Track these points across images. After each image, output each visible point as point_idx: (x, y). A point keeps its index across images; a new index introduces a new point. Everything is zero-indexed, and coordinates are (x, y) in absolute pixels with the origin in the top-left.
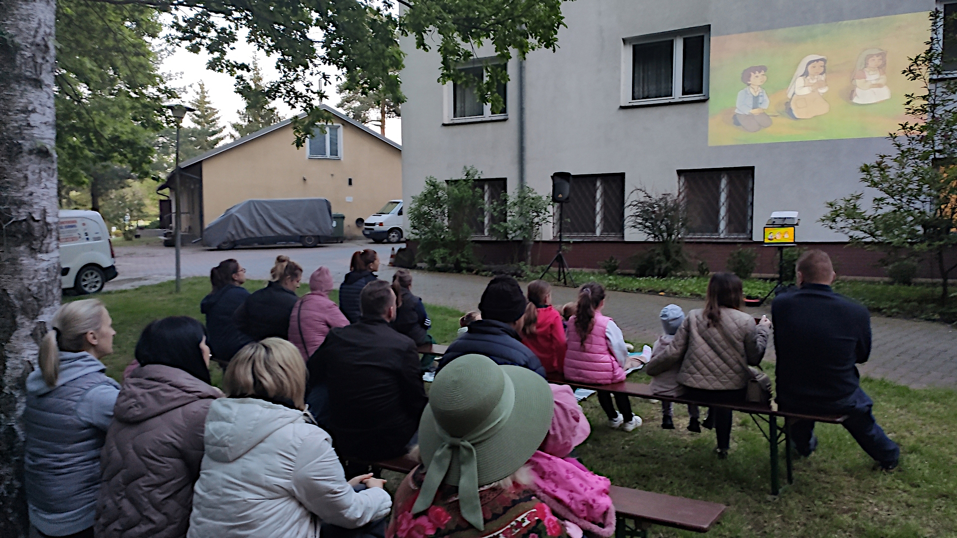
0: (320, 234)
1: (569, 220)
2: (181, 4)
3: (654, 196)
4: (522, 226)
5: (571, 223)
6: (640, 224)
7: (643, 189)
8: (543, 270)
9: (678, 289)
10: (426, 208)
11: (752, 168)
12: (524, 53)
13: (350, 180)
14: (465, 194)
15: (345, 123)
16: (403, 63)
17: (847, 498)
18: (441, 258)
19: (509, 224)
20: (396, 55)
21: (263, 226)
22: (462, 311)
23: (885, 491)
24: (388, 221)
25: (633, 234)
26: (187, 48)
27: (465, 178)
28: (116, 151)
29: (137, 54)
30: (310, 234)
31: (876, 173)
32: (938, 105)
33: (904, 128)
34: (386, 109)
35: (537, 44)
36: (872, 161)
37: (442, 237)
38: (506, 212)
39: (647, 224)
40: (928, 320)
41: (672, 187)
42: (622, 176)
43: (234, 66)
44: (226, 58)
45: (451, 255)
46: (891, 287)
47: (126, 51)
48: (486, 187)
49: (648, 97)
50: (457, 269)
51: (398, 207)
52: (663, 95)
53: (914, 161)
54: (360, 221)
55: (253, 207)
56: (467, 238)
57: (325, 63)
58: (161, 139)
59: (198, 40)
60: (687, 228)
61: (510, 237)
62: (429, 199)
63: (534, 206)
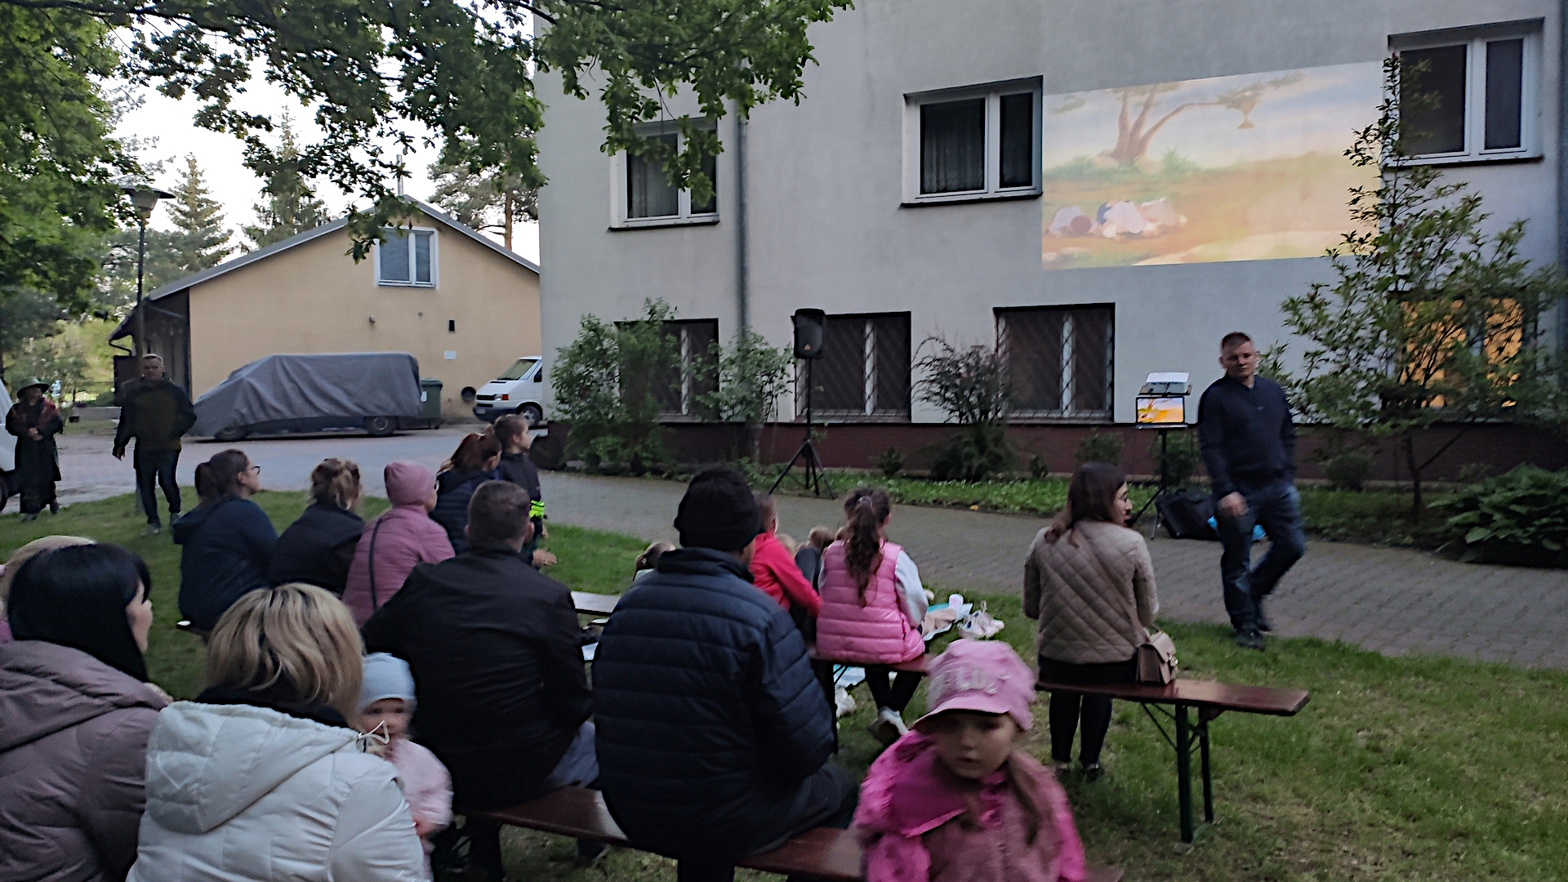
0: (398, 413)
1: (822, 389)
2: (150, 11)
3: (958, 349)
4: (744, 398)
5: (826, 392)
6: (936, 394)
7: (941, 338)
8: (779, 471)
9: (1000, 500)
10: (582, 368)
11: (1111, 306)
12: (747, 108)
13: (452, 323)
14: (649, 345)
15: (442, 226)
16: (543, 118)
17: (1305, 844)
18: (609, 452)
19: (722, 394)
20: (529, 105)
21: (297, 401)
22: (645, 540)
23: (1368, 829)
24: (517, 391)
25: (926, 411)
26: (160, 89)
27: (647, 317)
28: (27, 267)
29: (69, 98)
30: (380, 413)
31: (1307, 312)
32: (1400, 205)
33: (1349, 240)
34: (513, 208)
35: (768, 93)
36: (1303, 293)
37: (610, 416)
38: (718, 376)
39: (948, 395)
40: (1395, 545)
41: (986, 335)
42: (906, 316)
43: (243, 121)
44: (230, 106)
45: (624, 446)
46: (1331, 494)
47: (47, 92)
48: (684, 334)
49: (945, 190)
50: (636, 470)
51: (534, 369)
52: (969, 186)
53: (1365, 293)
54: (468, 392)
55: (277, 367)
56: (652, 418)
57: (404, 116)
58: (116, 251)
59: (181, 75)
60: (1011, 401)
61: (724, 416)
62: (588, 352)
63: (763, 365)
